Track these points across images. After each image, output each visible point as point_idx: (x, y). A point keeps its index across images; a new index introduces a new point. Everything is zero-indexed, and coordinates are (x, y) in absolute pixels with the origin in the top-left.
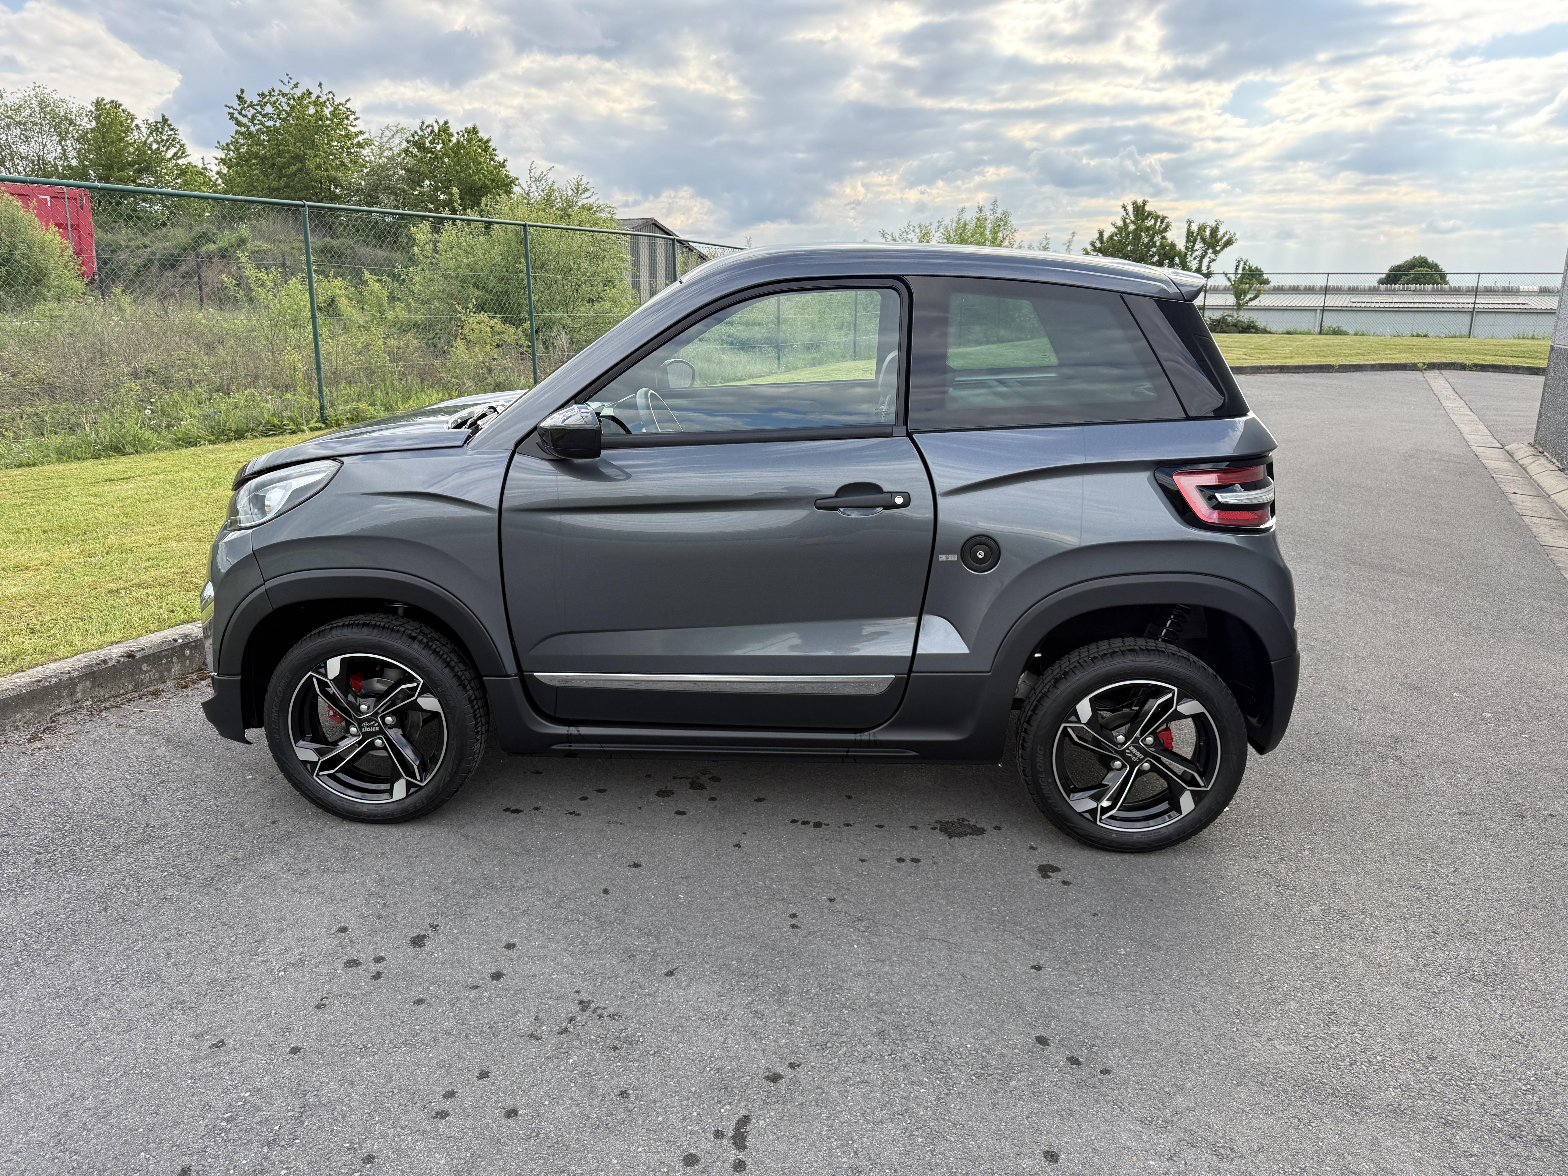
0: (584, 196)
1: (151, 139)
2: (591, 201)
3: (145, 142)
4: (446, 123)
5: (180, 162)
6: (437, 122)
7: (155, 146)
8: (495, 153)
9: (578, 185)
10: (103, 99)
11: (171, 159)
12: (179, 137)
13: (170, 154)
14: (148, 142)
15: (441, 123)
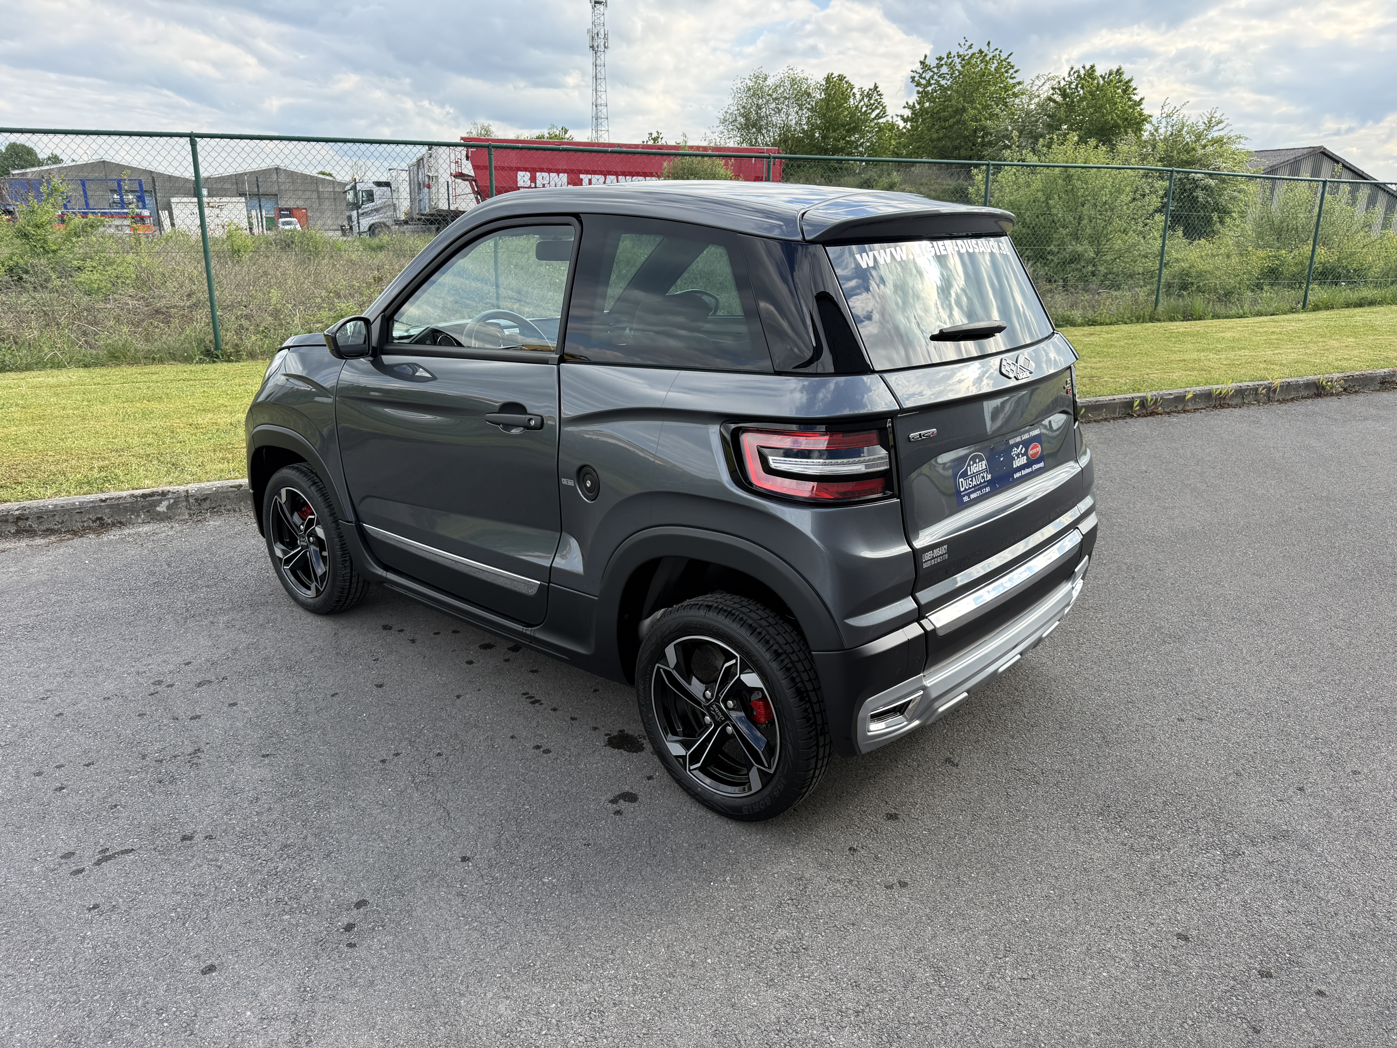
0: (1216, 128)
1: (862, 103)
2: (1222, 133)
3: (857, 107)
4: (1092, 67)
5: (881, 121)
6: (1084, 67)
7: (864, 109)
8: (1135, 92)
9: (1212, 117)
10: (832, 74)
11: (874, 119)
12: (883, 101)
13: (873, 116)
14: (860, 106)
15: (1088, 67)
